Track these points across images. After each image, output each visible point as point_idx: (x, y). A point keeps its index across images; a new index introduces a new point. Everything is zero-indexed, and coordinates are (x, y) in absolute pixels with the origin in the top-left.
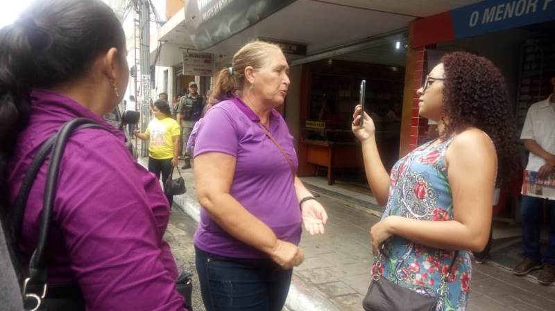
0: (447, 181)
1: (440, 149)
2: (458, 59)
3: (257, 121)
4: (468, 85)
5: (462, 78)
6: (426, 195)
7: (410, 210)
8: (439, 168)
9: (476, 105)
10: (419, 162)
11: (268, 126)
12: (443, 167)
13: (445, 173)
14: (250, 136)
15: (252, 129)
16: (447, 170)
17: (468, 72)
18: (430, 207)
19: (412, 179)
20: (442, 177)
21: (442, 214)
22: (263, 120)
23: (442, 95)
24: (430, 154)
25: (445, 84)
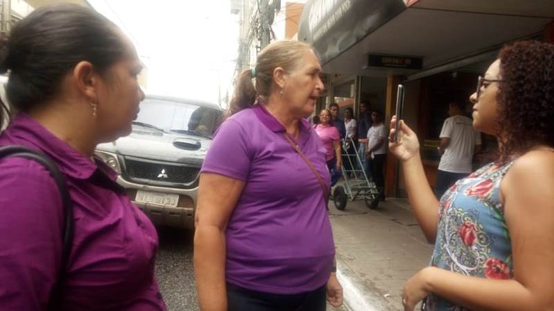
0: (504, 221)
1: (495, 177)
2: (520, 52)
3: (281, 131)
4: (533, 87)
5: (523, 77)
6: (476, 241)
7: (455, 260)
8: (492, 204)
9: (544, 114)
10: (465, 194)
11: (296, 138)
12: (497, 203)
13: (501, 211)
14: (269, 152)
15: (272, 143)
16: (502, 208)
17: (532, 70)
18: (483, 257)
19: (456, 218)
20: (497, 216)
21: (499, 266)
22: (291, 130)
23: (496, 102)
24: (482, 184)
25: (500, 88)
